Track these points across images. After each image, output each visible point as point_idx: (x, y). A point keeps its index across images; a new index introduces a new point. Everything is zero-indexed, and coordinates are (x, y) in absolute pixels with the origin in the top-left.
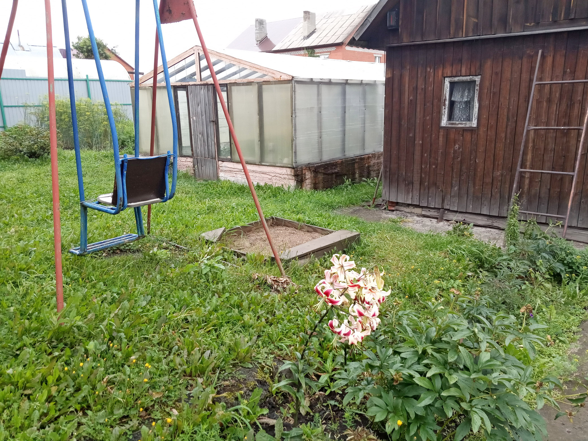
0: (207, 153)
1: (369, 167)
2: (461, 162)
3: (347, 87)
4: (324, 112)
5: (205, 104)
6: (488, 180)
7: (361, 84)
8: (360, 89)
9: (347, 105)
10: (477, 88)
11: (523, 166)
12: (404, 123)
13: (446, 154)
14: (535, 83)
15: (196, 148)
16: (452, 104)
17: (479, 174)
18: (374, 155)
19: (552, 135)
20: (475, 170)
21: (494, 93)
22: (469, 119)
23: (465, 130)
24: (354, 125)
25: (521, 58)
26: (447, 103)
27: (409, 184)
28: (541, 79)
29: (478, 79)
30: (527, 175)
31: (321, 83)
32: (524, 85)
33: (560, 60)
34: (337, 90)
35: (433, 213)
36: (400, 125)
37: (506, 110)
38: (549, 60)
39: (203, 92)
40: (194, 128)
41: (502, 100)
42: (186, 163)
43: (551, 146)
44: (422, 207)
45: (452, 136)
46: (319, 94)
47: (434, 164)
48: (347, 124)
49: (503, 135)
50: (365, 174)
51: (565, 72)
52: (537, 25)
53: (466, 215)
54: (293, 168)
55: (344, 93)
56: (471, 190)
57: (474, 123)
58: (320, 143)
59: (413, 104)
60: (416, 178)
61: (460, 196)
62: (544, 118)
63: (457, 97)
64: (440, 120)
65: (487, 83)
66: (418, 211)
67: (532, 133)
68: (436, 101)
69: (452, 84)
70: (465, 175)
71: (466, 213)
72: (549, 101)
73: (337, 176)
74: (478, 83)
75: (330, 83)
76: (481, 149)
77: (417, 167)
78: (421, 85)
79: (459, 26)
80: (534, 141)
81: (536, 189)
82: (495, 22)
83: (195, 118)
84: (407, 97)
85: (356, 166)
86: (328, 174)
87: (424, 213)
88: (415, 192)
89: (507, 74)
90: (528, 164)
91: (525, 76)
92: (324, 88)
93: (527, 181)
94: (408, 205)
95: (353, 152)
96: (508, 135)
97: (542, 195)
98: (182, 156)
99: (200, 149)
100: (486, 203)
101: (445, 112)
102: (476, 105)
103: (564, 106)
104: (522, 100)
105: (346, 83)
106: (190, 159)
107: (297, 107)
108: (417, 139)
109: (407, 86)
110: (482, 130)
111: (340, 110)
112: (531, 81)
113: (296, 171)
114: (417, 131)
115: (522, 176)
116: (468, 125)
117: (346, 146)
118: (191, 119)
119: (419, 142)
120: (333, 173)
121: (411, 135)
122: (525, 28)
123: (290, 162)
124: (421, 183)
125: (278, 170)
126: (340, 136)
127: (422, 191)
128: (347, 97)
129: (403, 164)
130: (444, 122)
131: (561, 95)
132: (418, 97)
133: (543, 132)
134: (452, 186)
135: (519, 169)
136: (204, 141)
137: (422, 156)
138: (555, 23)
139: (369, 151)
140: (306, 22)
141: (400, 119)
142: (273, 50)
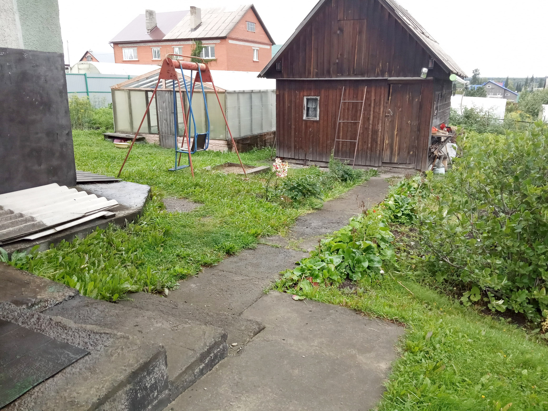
0: (169, 132)
1: (265, 140)
2: (313, 137)
3: (252, 94)
4: (241, 109)
5: (169, 102)
6: (325, 145)
7: (260, 92)
8: (259, 95)
9: (253, 104)
10: (318, 102)
11: (338, 138)
12: (286, 117)
13: (306, 133)
14: (342, 101)
15: (161, 128)
16: (308, 109)
17: (321, 142)
18: (268, 133)
19: (350, 124)
20: (319, 140)
21: (326, 105)
22: (316, 116)
23: (314, 121)
24: (256, 116)
25: (336, 90)
26: (306, 108)
27: (289, 148)
28: (344, 100)
29: (318, 98)
30: (341, 143)
31: (239, 93)
32: (338, 102)
33: (352, 92)
34: (247, 96)
35: (301, 162)
36: (284, 118)
37: (331, 113)
38: (347, 91)
39: (167, 95)
40: (160, 116)
41: (329, 108)
42: (154, 138)
43: (350, 129)
44: (296, 159)
45: (308, 124)
46: (238, 99)
47: (301, 138)
48: (253, 115)
49: (330, 124)
50: (263, 144)
51: (354, 97)
52: (342, 75)
53: (316, 162)
54: (227, 140)
55: (251, 98)
56: (318, 150)
57: (318, 118)
58: (240, 127)
59: (290, 108)
60: (293, 145)
61: (313, 153)
62: (346, 117)
63: (310, 106)
64: (302, 116)
65: (322, 100)
66: (294, 161)
67: (342, 123)
68: (300, 107)
69: (308, 100)
70: (315, 143)
71: (316, 161)
72: (348, 109)
73: (248, 145)
74: (319, 100)
75: (243, 92)
76: (321, 131)
77: (293, 139)
78: (293, 99)
79: (309, 73)
80: (343, 127)
81: (344, 149)
82: (325, 72)
83: (161, 110)
84: (287, 104)
85: (258, 140)
86: (244, 144)
87: (297, 162)
88: (292, 152)
89: (331, 97)
90: (341, 137)
91: (338, 98)
92: (241, 96)
93: (341, 145)
94: (289, 159)
95: (256, 131)
96: (332, 124)
97: (347, 151)
98: (150, 133)
99: (164, 129)
100: (324, 156)
101: (305, 112)
102: (318, 110)
103: (354, 112)
104: (337, 109)
105: (252, 92)
106: (156, 136)
107: (228, 107)
108: (292, 125)
109: (287, 100)
110: (321, 122)
111: (249, 108)
112: (340, 100)
113: (227, 142)
114: (292, 121)
115: (338, 142)
116: (315, 119)
117: (253, 128)
118: (159, 111)
119: (293, 127)
120: (246, 144)
121: (289, 123)
122: (337, 77)
123: (225, 137)
124: (295, 147)
125: (217, 142)
126: (249, 122)
127: (296, 151)
128: (253, 100)
129: (286, 137)
130: (305, 117)
131: (353, 107)
132: (292, 105)
133: (346, 123)
134: (309, 149)
135: (336, 140)
136: (167, 125)
137: (295, 134)
138: (349, 75)
139: (265, 131)
140: (193, 16)
141: (284, 116)
142: (164, 38)
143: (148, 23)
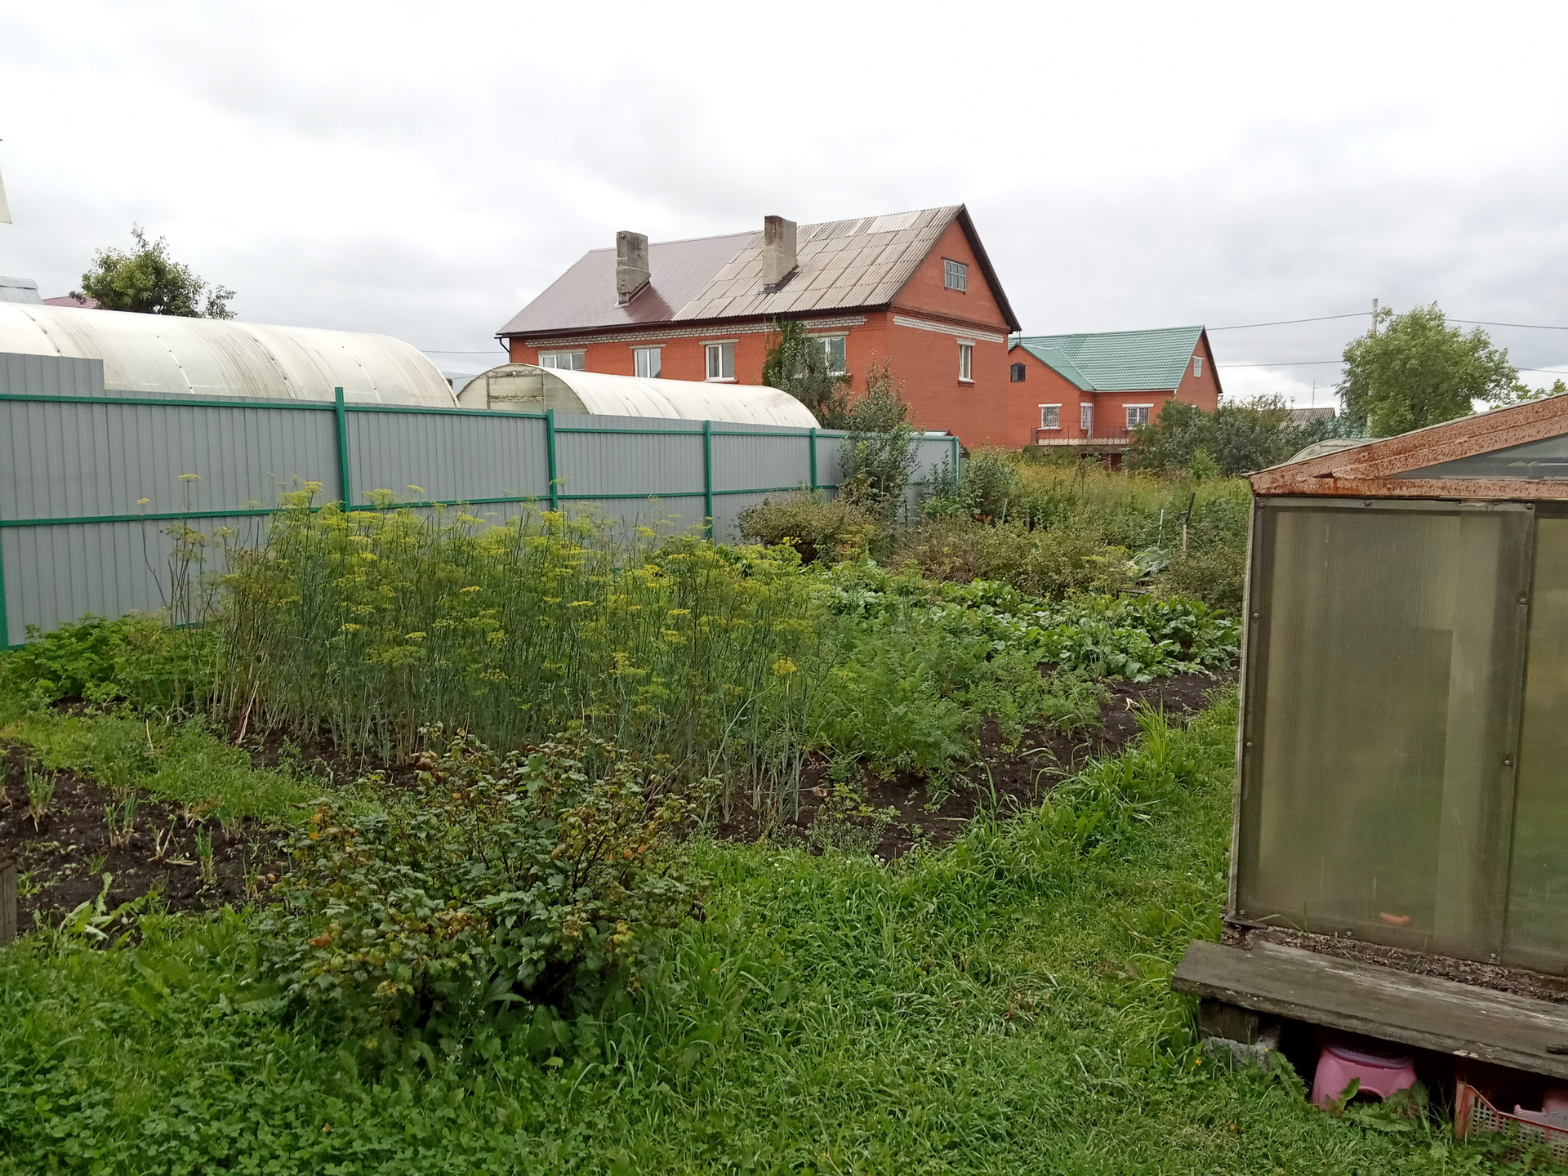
140: (773, 247)
142: (675, 318)
143: (624, 272)
